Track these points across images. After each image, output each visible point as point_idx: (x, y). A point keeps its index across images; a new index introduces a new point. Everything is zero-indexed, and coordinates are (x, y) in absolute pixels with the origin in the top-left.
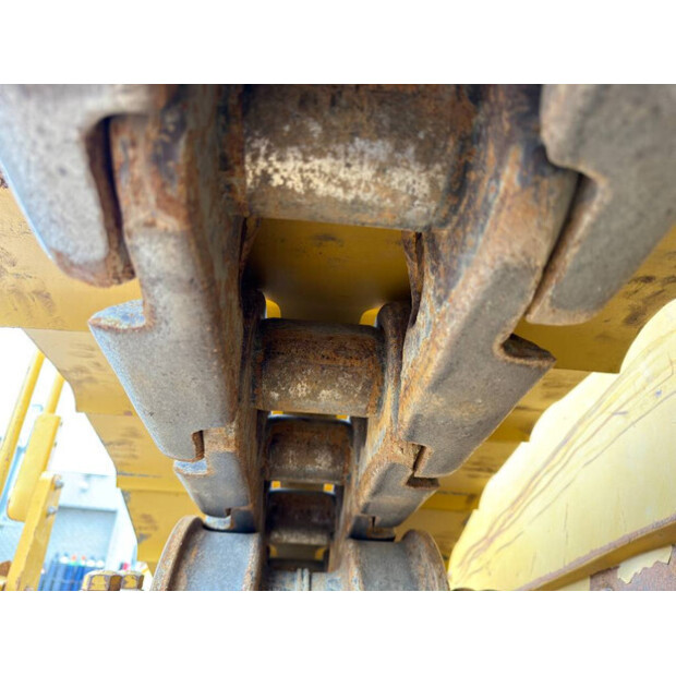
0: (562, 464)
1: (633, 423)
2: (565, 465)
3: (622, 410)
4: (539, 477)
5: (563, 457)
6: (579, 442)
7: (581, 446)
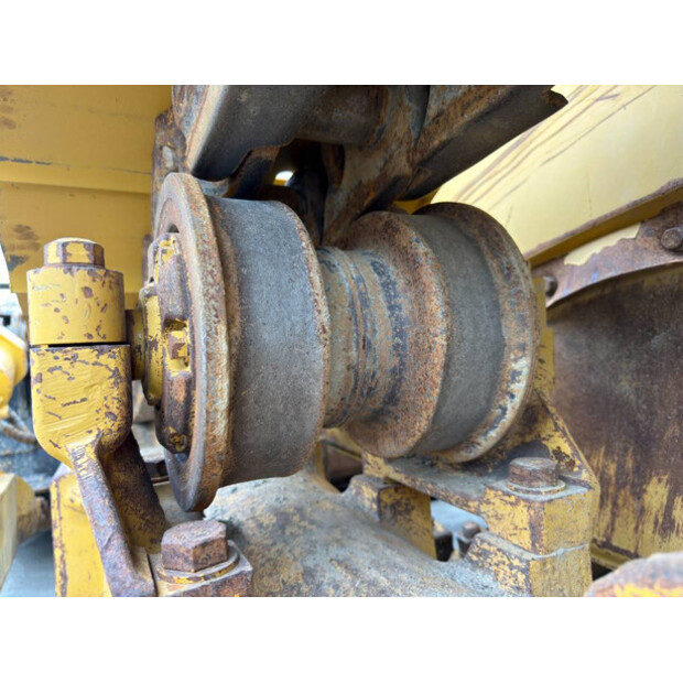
0: (510, 168)
1: (624, 106)
2: (515, 168)
3: (610, 94)
4: (475, 187)
5: (512, 161)
6: (539, 140)
7: (542, 143)
